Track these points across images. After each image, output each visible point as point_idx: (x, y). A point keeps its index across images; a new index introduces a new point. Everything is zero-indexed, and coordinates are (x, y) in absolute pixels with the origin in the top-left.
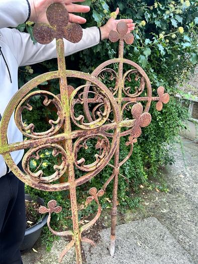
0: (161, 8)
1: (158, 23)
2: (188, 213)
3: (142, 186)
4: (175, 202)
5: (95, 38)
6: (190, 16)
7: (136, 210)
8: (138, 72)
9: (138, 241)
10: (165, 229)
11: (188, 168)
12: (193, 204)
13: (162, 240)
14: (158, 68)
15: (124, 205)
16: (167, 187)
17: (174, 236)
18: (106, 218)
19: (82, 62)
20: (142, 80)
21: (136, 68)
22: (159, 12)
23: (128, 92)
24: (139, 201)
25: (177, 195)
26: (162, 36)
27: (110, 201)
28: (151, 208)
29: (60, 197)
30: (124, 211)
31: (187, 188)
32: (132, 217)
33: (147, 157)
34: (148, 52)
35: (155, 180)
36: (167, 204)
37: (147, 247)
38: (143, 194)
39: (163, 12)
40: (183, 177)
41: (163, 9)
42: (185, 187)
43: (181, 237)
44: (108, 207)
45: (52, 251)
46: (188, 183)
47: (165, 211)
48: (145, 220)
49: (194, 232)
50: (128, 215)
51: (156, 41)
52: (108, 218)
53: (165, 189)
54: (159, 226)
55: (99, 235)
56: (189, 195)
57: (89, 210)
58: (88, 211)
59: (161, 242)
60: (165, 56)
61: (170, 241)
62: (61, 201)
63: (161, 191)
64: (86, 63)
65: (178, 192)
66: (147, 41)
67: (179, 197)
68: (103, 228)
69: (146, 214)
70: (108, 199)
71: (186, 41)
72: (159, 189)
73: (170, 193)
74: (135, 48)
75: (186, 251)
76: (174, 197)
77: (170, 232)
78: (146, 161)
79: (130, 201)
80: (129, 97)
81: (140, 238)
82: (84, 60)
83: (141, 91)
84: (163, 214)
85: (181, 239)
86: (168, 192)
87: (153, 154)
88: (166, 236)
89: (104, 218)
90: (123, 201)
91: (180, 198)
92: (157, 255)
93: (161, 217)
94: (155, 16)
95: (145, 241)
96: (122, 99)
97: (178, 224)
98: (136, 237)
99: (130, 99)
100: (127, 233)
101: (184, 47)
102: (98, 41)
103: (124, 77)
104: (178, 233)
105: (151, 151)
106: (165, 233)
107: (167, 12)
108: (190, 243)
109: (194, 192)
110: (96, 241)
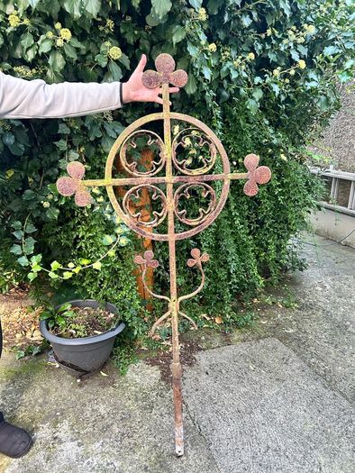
0: (277, 35)
1: (272, 57)
2: (325, 334)
3: (256, 300)
4: (307, 320)
6: (318, 46)
7: (247, 330)
9: (251, 364)
10: (290, 352)
11: (329, 279)
12: (334, 323)
13: (285, 363)
14: (276, 120)
15: (229, 323)
16: (296, 302)
17: (303, 359)
18: (203, 338)
22: (274, 42)
24: (252, 319)
25: (310, 312)
26: (277, 72)
27: (208, 319)
28: (270, 328)
30: (230, 330)
31: (325, 304)
32: (242, 337)
33: (263, 254)
34: (258, 94)
35: (277, 293)
36: (294, 323)
37: (263, 371)
38: (259, 310)
39: (280, 41)
40: (321, 289)
41: (279, 37)
42: (323, 302)
43: (313, 360)
44: (206, 326)
45: (128, 375)
46: (328, 297)
47: (291, 331)
48: (261, 341)
49: (333, 355)
50: (236, 335)
51: (268, 80)
52: (207, 339)
53: (292, 305)
54: (282, 347)
55: (194, 358)
56: (328, 312)
59: (284, 365)
60: (285, 102)
61: (297, 365)
63: (286, 306)
65: (312, 309)
66: (258, 80)
67: (313, 314)
68: (200, 349)
69: (263, 335)
70: (205, 315)
71: (313, 80)
72: (282, 304)
73: (299, 309)
74: (242, 90)
75: (319, 377)
77: (297, 355)
78: (262, 259)
81: (254, 361)
84: (289, 334)
85: (313, 363)
86: (296, 308)
87: (272, 247)
88: (291, 360)
89: (200, 338)
90: (228, 318)
91: (314, 316)
92: (278, 380)
93: (284, 338)
94: (268, 47)
95: (261, 365)
97: (309, 346)
98: (248, 360)
100: (234, 356)
101: (309, 88)
104: (310, 356)
105: (268, 244)
106: (290, 356)
107: (285, 41)
108: (327, 367)
109: (336, 308)
110: (190, 365)
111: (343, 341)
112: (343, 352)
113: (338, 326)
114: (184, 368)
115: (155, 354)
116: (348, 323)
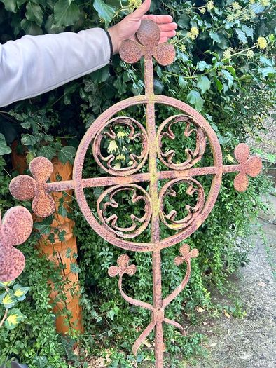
0: (217, 12)
1: (215, 37)
3: (200, 310)
4: (260, 335)
5: (101, 52)
7: (196, 361)
8: (190, 120)
14: (216, 113)
15: (174, 353)
16: (242, 307)
19: (85, 107)
20: (200, 134)
21: (184, 113)
22: (215, 19)
23: (170, 160)
25: (261, 322)
26: (228, 54)
27: (149, 346)
28: (222, 353)
30: (176, 363)
33: (206, 261)
34: (204, 84)
35: (221, 296)
36: (247, 341)
38: (205, 324)
39: (224, 17)
40: (264, 285)
41: (220, 14)
44: (147, 359)
47: (246, 356)
53: (240, 312)
60: (229, 93)
63: (234, 316)
64: (92, 108)
65: (261, 316)
66: (202, 65)
67: (265, 324)
70: (145, 342)
72: (229, 311)
73: (249, 319)
74: (181, 79)
76: (257, 326)
78: (205, 268)
79: (185, 343)
80: (172, 170)
82: (88, 104)
83: (198, 156)
86: (245, 317)
87: (217, 256)
90: (172, 343)
91: (266, 328)
94: (208, 26)
96: (159, 174)
99: (176, 174)
101: (265, 75)
102: (106, 59)
103: (159, 132)
105: (213, 252)
107: (230, 18)
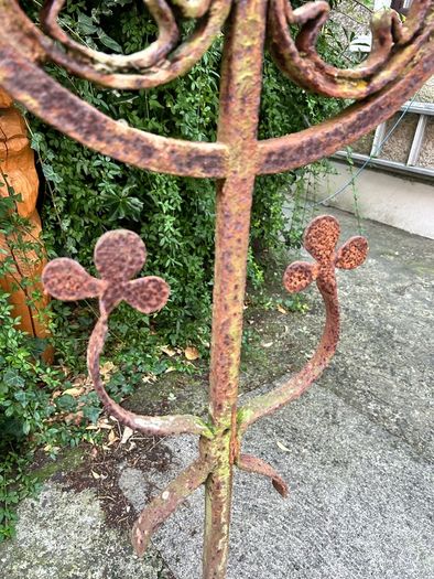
2: (367, 351)
7: (246, 365)
9: (277, 439)
10: (331, 397)
12: (370, 329)
13: (334, 423)
16: (302, 300)
17: (357, 407)
18: (172, 397)
27: (171, 353)
28: (281, 353)
29: (21, 356)
32: (242, 383)
33: (257, 224)
36: (314, 338)
37: (304, 451)
38: (252, 322)
43: (372, 406)
44: (171, 369)
48: (277, 384)
52: (179, 398)
53: (299, 306)
54: (315, 391)
55: (167, 450)
56: (354, 312)
57: (119, 387)
58: (115, 389)
59: (334, 428)
61: (353, 422)
62: (27, 367)
63: (290, 310)
69: (274, 369)
70: (164, 348)
72: (284, 306)
73: (312, 313)
75: (397, 439)
77: (345, 401)
81: (280, 432)
85: (376, 411)
86: (307, 311)
88: (339, 414)
89: (165, 398)
90: (207, 348)
92: (335, 463)
95: (295, 437)
97: (354, 379)
98: (269, 431)
104: (362, 399)
106: (335, 406)
108: (397, 416)
109: (362, 303)
110: (163, 468)
111: (397, 361)
112: (406, 380)
113: (379, 335)
114: (152, 479)
115: (78, 459)
116: (390, 327)
